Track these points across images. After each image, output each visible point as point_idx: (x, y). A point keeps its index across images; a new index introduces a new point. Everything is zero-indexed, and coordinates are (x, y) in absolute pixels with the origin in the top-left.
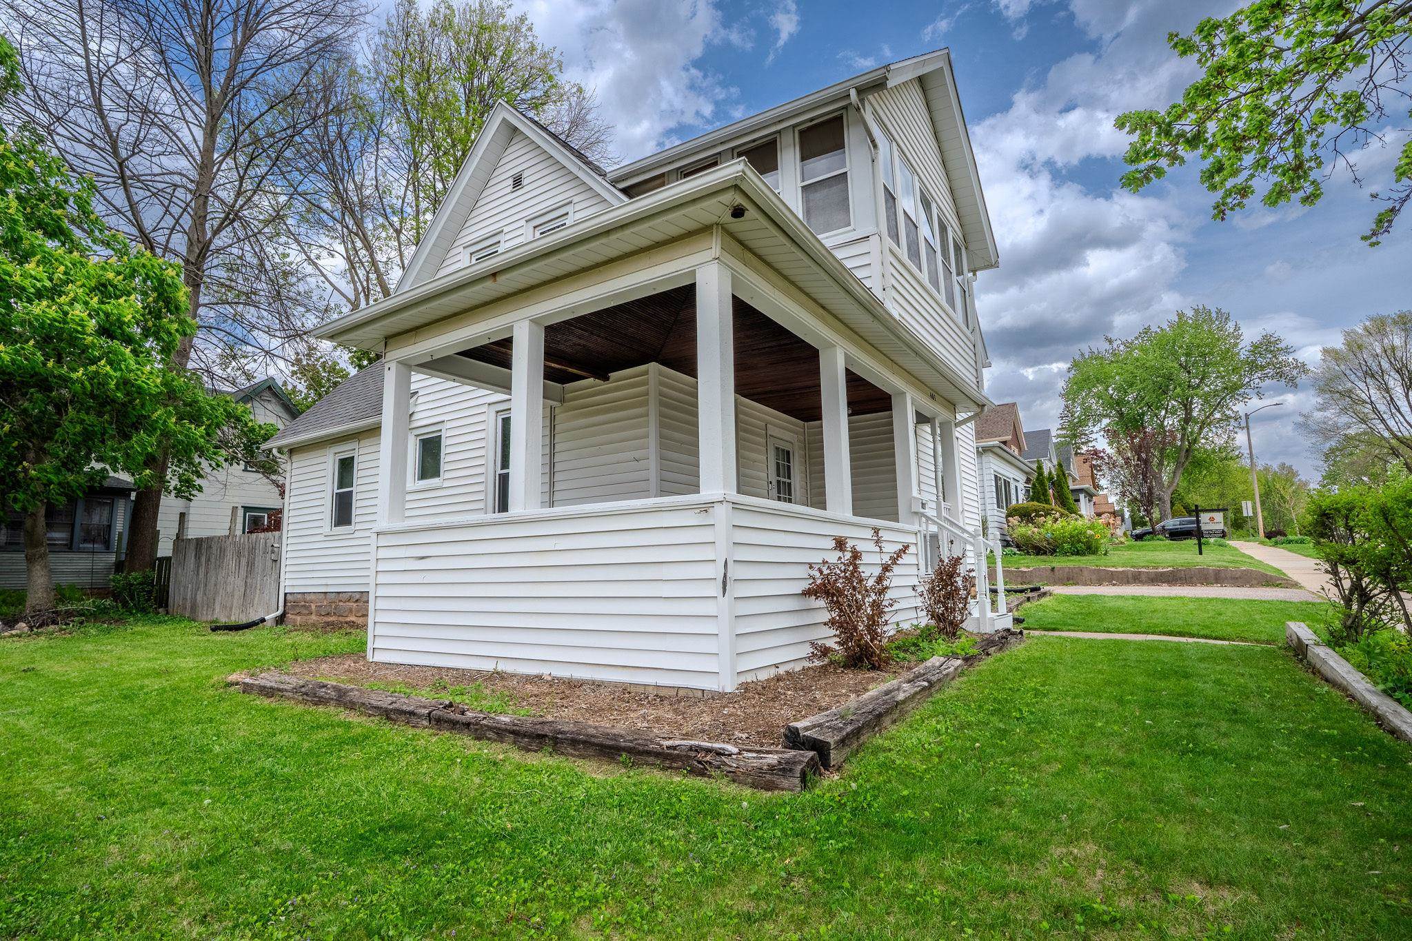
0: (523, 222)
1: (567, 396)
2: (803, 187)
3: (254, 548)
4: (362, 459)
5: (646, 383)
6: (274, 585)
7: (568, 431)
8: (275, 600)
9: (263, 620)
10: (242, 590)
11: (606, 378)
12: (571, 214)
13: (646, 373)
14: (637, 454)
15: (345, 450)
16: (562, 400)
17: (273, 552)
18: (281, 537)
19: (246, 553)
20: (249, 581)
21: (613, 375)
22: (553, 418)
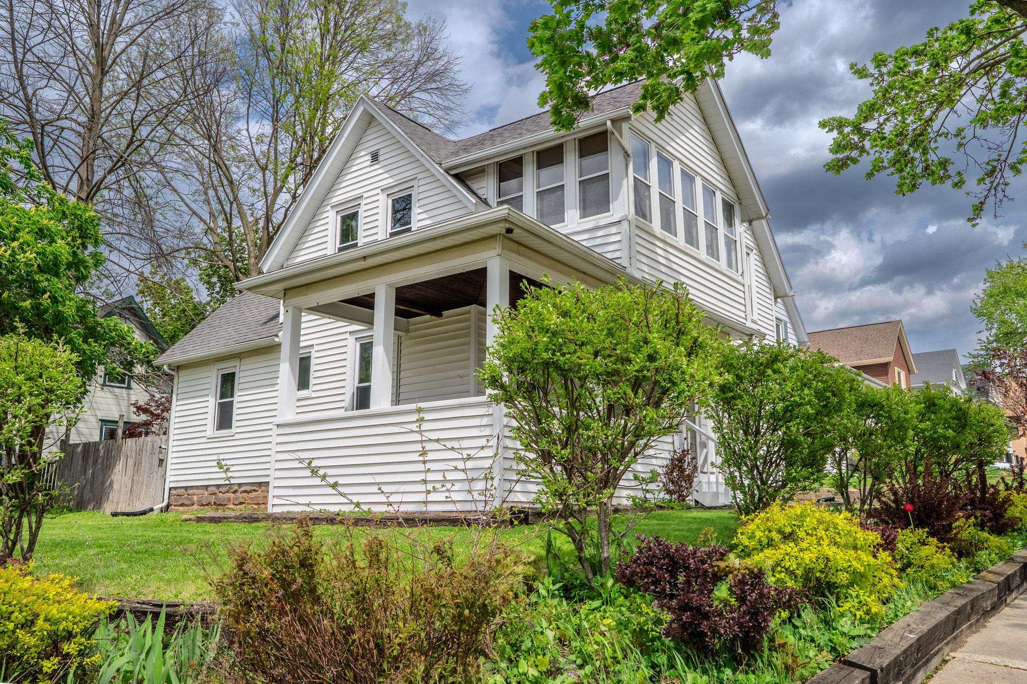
0: (379, 191)
1: (411, 328)
2: (580, 182)
3: (141, 450)
4: (242, 374)
5: (468, 320)
6: (160, 482)
7: (411, 354)
8: (160, 493)
9: (152, 510)
10: (129, 486)
11: (440, 315)
12: (416, 187)
13: (469, 312)
14: (460, 372)
15: (227, 367)
16: (407, 331)
17: (160, 453)
18: (167, 440)
19: (134, 455)
20: (135, 478)
21: (446, 313)
22: (399, 344)
